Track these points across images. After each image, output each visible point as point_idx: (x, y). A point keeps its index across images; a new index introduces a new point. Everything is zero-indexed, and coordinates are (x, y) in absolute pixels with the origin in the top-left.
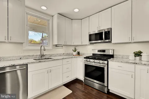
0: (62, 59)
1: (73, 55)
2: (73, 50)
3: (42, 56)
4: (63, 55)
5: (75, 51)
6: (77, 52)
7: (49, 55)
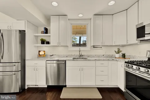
0: (95, 60)
1: (116, 58)
2: (115, 51)
3: (81, 56)
4: (103, 56)
5: (118, 53)
6: (121, 54)
7: (87, 55)
